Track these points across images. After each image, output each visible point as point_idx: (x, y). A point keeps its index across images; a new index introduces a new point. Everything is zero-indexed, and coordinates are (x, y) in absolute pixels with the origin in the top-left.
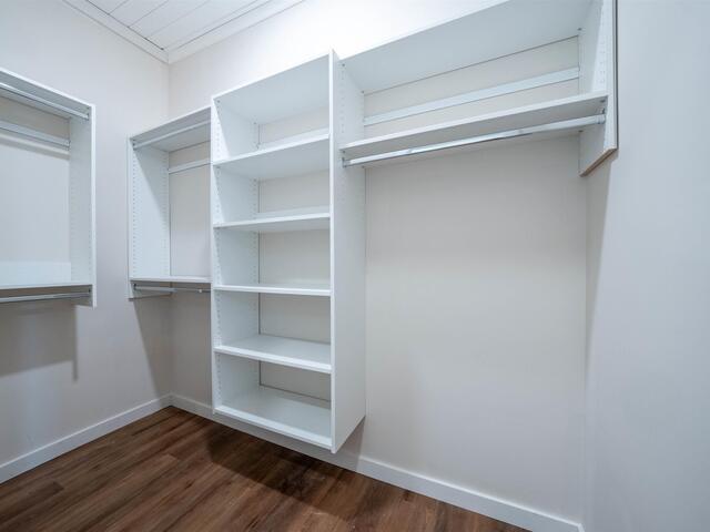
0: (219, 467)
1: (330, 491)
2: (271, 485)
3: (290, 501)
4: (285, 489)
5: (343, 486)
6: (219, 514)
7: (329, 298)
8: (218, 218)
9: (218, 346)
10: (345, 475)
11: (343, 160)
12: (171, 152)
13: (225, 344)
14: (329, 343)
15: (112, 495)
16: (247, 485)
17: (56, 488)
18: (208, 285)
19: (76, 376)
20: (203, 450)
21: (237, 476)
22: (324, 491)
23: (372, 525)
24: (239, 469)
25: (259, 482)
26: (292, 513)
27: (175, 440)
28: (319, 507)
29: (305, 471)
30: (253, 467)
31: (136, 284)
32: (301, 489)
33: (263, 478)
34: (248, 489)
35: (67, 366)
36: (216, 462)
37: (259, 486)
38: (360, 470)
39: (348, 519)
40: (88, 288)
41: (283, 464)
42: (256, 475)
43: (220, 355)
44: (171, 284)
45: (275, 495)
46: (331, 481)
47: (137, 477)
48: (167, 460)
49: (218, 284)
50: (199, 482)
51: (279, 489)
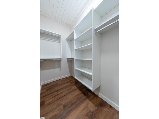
0: (75, 87)
1: (93, 98)
2: (82, 93)
3: (85, 97)
4: (84, 94)
5: (95, 98)
6: (74, 94)
7: (91, 60)
8: (75, 48)
9: (75, 68)
10: (96, 96)
11: (95, 32)
12: (71, 40)
13: (76, 68)
14: (92, 69)
15: (62, 86)
16: (79, 91)
17: (58, 83)
18: (74, 59)
19: (61, 70)
20: (74, 83)
21: (78, 89)
22: (91, 97)
23: (101, 110)
24: (78, 88)
25: (81, 91)
26: (85, 99)
27: (71, 81)
28: (90, 100)
29: (88, 92)
30: (80, 88)
31: (67, 59)
32: (87, 95)
33: (82, 91)
34: (79, 92)
35: (60, 69)
36: (75, 86)
37: (80, 92)
38: (99, 96)
39: (96, 106)
40: (61, 59)
41: (85, 89)
42: (80, 90)
43: (76, 69)
44: (72, 59)
45: (82, 95)
46: (93, 96)
47: (66, 85)
48: (69, 83)
49: (75, 58)
50: (73, 88)
51: (83, 94)
